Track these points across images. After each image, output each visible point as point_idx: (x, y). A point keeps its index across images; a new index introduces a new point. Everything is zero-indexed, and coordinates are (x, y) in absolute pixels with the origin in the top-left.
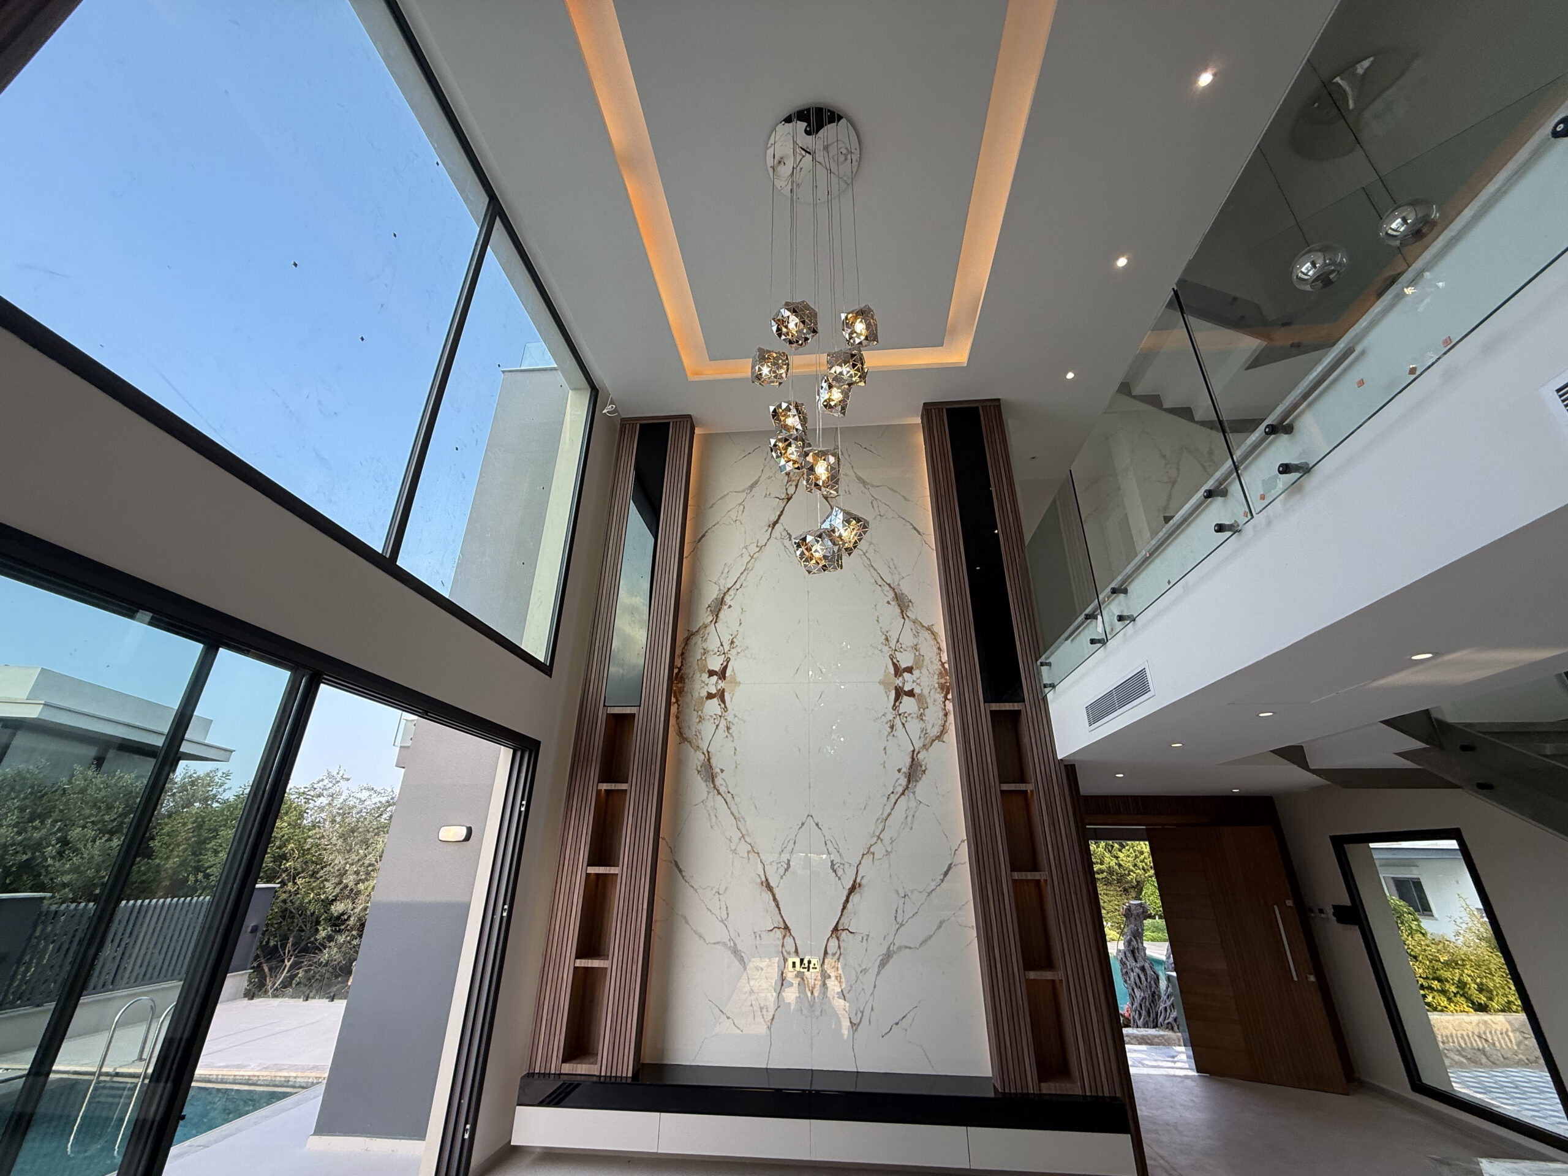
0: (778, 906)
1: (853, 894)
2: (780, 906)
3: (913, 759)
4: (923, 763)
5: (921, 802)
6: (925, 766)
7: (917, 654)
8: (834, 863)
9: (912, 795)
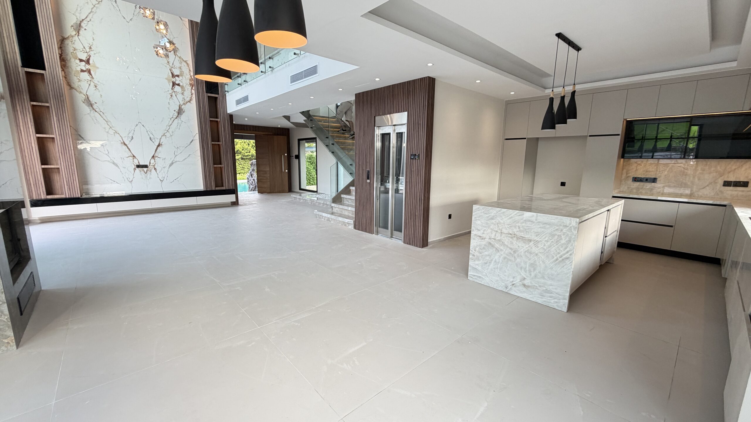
0: (129, 150)
1: (159, 147)
2: (131, 150)
3: (180, 108)
4: (183, 109)
5: (183, 121)
6: (184, 110)
7: (181, 70)
8: (151, 138)
9: (179, 119)
